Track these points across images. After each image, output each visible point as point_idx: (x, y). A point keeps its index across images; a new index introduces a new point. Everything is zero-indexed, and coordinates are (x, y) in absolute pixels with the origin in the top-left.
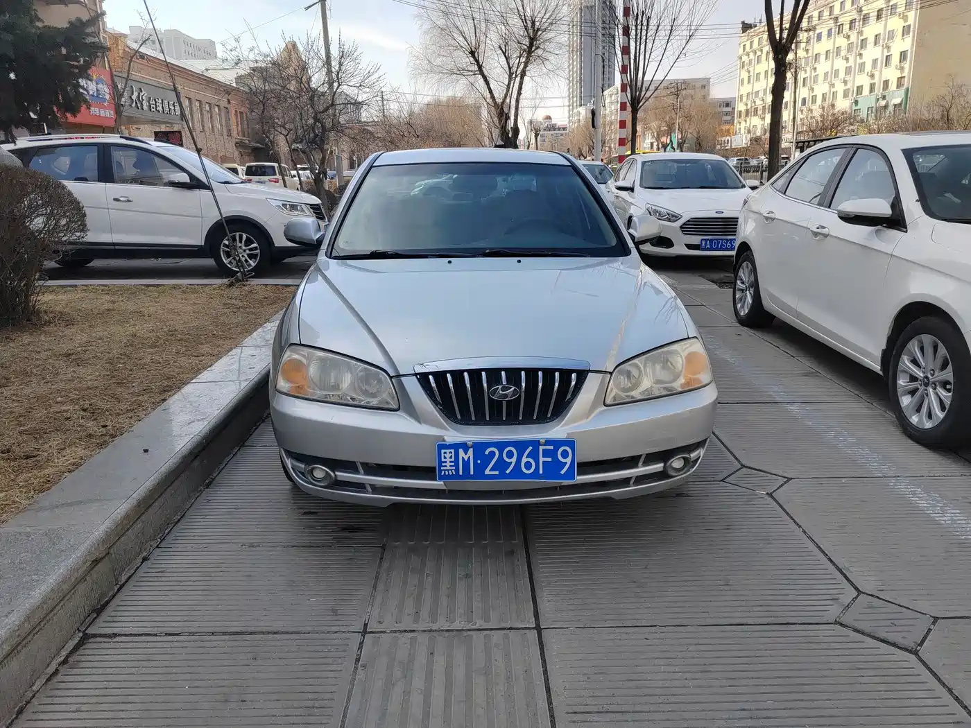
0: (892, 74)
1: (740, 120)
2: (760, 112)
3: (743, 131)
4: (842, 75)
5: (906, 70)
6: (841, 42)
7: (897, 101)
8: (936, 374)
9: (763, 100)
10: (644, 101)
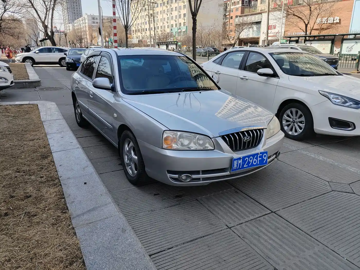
0: (181, 21)
1: (134, 33)
2: (140, 31)
3: (135, 37)
4: (166, 20)
5: (186, 20)
6: (165, 8)
7: (184, 30)
8: (297, 120)
9: (141, 27)
10: (129, 27)
